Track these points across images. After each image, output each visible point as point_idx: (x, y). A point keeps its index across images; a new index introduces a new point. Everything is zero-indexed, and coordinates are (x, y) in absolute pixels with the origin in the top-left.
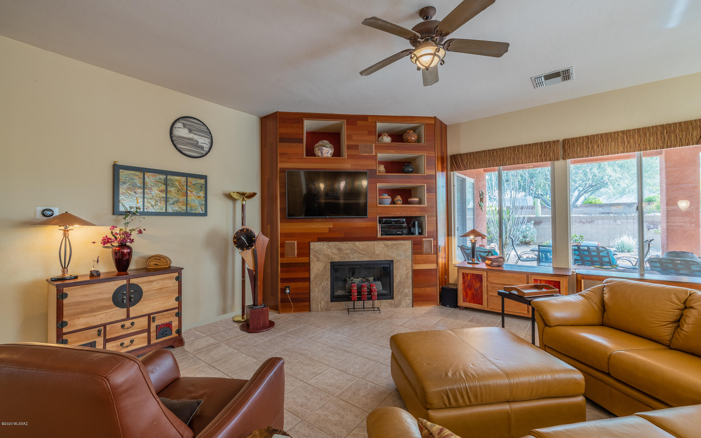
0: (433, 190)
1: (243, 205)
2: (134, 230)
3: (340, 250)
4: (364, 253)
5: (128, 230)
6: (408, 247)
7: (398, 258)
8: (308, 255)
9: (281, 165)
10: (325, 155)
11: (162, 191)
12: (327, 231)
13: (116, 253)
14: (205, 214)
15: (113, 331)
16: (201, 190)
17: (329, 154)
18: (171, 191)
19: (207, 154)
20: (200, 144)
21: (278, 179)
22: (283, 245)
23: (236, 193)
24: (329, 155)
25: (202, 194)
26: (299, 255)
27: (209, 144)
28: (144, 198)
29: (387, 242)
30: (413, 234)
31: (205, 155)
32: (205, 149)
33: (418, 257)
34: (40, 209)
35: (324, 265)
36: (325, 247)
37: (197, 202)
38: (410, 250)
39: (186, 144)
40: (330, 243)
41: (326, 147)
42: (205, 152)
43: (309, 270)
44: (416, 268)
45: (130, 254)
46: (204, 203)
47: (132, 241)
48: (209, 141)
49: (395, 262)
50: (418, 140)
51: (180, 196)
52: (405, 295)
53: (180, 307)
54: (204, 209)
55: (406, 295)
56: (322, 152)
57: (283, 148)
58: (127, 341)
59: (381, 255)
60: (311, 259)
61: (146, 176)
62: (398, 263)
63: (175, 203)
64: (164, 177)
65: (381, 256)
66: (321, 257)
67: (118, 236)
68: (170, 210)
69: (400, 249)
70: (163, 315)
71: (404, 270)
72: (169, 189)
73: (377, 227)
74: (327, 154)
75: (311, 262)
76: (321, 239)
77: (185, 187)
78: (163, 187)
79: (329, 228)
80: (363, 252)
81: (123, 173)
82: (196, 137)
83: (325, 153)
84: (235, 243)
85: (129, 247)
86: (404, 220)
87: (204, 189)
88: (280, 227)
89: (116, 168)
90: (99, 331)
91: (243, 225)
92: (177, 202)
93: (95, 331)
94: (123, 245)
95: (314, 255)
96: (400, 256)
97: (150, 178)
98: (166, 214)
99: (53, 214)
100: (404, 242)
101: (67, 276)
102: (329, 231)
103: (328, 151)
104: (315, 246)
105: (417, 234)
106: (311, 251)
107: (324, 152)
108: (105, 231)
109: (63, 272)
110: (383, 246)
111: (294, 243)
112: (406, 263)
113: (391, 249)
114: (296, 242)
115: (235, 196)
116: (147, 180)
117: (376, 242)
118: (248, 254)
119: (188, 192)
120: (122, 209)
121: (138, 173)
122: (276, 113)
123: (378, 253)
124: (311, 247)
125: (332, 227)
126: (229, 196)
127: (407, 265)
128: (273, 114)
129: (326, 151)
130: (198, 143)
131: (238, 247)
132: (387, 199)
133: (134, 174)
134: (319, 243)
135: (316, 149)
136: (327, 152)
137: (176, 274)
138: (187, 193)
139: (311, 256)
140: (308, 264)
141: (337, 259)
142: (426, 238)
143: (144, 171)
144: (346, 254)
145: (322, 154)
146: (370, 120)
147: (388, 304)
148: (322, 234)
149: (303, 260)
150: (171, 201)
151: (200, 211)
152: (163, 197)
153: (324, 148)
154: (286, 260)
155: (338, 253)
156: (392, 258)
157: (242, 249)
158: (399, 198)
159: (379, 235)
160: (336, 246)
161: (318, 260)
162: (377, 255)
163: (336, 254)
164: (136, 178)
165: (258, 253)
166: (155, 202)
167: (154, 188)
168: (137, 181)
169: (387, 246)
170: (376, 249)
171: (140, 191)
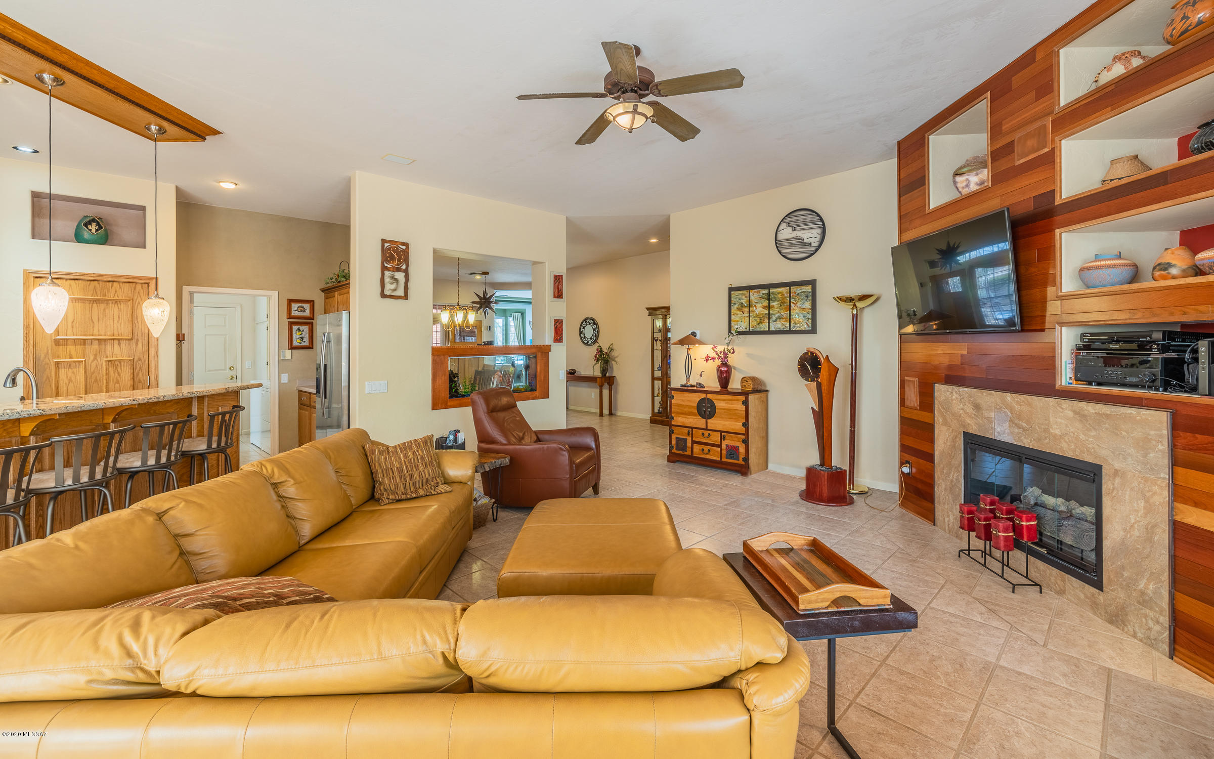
1: (853, 315)
3: (977, 407)
4: (1025, 425)
6: (1152, 432)
7: (1117, 465)
8: (932, 409)
9: (902, 238)
11: (764, 307)
12: (959, 360)
13: (718, 370)
14: (813, 331)
15: (698, 434)
16: (806, 300)
18: (773, 306)
19: (817, 250)
20: (805, 240)
22: (903, 384)
25: (810, 305)
26: (921, 405)
27: (819, 237)
28: (749, 316)
29: (1082, 405)
31: (815, 253)
32: (813, 245)
33: (1193, 482)
35: (952, 436)
36: (954, 397)
37: (802, 316)
38: (1163, 446)
39: (791, 246)
40: (962, 389)
42: (813, 249)
43: (932, 442)
44: (1188, 521)
45: (730, 372)
46: (810, 316)
47: (731, 361)
48: (821, 231)
49: (1106, 474)
51: (782, 311)
52: (1141, 600)
53: (747, 434)
54: (810, 325)
55: (1144, 601)
57: (904, 205)
58: (706, 448)
59: (1066, 442)
60: (936, 419)
61: (751, 294)
62: (1118, 480)
63: (778, 320)
64: (767, 291)
65: (1067, 445)
66: (949, 418)
67: (721, 354)
68: (772, 329)
69: (1124, 433)
70: (731, 437)
71: (1137, 511)
72: (771, 304)
73: (1054, 358)
74: (967, 189)
75: (935, 425)
76: (949, 380)
77: (788, 299)
78: (766, 303)
79: (962, 356)
80: (1022, 422)
81: (735, 296)
82: (799, 234)
83: (963, 188)
85: (729, 366)
87: (810, 298)
89: (731, 291)
90: (689, 432)
92: (779, 318)
93: (686, 430)
94: (724, 364)
95: (941, 413)
96: (1125, 458)
97: (754, 295)
98: (769, 332)
100: (1138, 413)
101: (689, 384)
102: (963, 362)
103: (967, 180)
104: (942, 392)
106: (936, 403)
110: (1071, 414)
111: (915, 383)
112: (1147, 489)
113: (1094, 429)
114: (918, 381)
115: (841, 303)
116: (752, 298)
117: (1052, 401)
119: (792, 304)
120: (734, 329)
121: (745, 292)
122: (898, 144)
123: (1058, 432)
124: (936, 394)
125: (965, 352)
127: (1148, 494)
129: (962, 182)
130: (802, 239)
133: (742, 294)
134: (946, 388)
136: (964, 184)
137: (743, 398)
138: (790, 306)
139: (935, 412)
140: (932, 428)
141: (974, 429)
143: (749, 288)
144: (988, 419)
146: (1040, 56)
147: (1086, 597)
148: (952, 367)
149: (924, 417)
150: (774, 318)
151: (805, 327)
152: (766, 314)
154: (906, 413)
155: (975, 414)
156: (1096, 457)
157: (807, 380)
160: (971, 397)
161: (946, 422)
162: (1055, 436)
163: (972, 417)
164: (744, 297)
166: (758, 321)
167: (758, 306)
168: (744, 301)
169: (1082, 416)
170: (1051, 419)
171: (747, 309)
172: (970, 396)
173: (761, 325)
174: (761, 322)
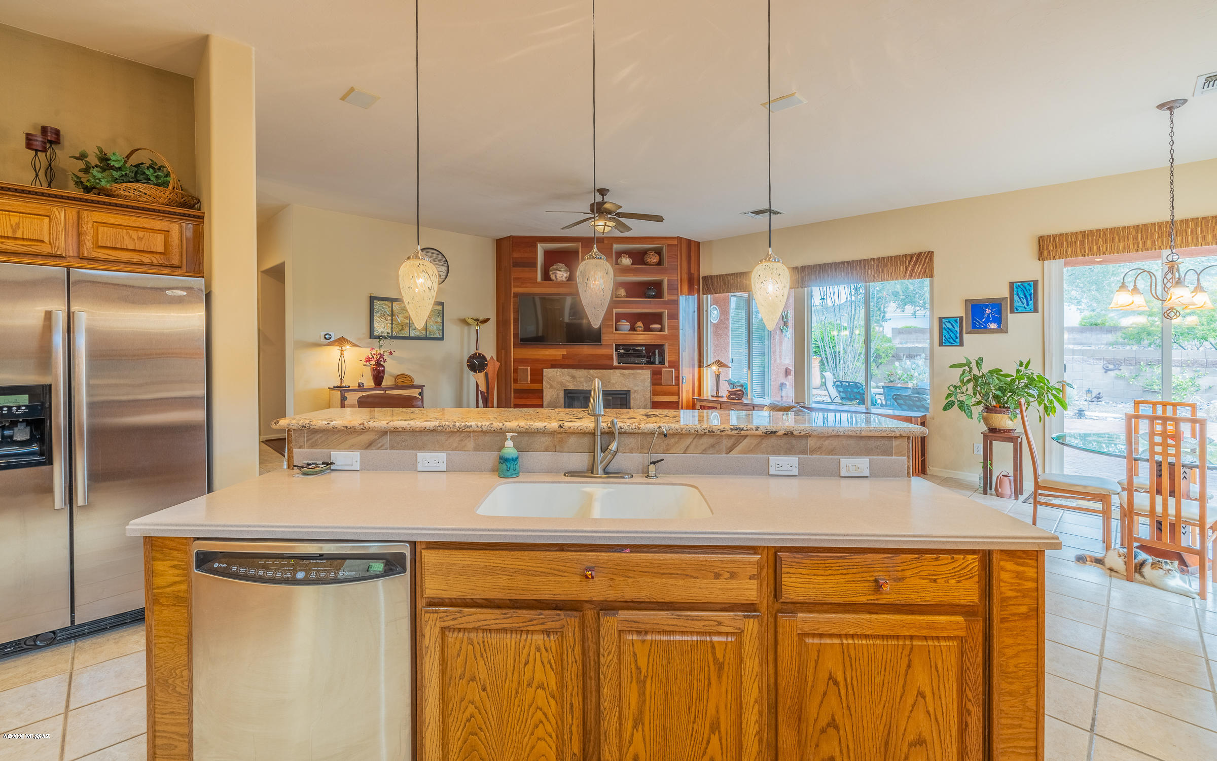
0: (674, 316)
1: (477, 330)
2: (386, 351)
3: (573, 377)
5: (382, 352)
6: (647, 377)
7: (636, 389)
8: (541, 381)
9: (515, 290)
10: (559, 279)
11: (405, 318)
12: (560, 357)
13: (374, 370)
14: (442, 339)
16: (438, 316)
17: (564, 277)
19: (444, 281)
21: (512, 304)
22: (516, 370)
23: (470, 319)
24: (564, 279)
25: (439, 320)
26: (532, 381)
27: (445, 272)
28: (392, 323)
29: (624, 371)
30: (653, 363)
31: (442, 283)
32: (442, 277)
33: (658, 388)
34: (323, 334)
35: (556, 392)
36: (557, 374)
37: (435, 327)
38: (649, 380)
40: (563, 370)
41: (561, 271)
42: (442, 280)
43: (542, 398)
44: (656, 400)
45: (383, 371)
46: (441, 328)
47: (385, 361)
48: (446, 268)
49: (632, 393)
50: (660, 263)
54: (441, 334)
56: (556, 276)
57: (516, 273)
60: (544, 386)
61: (394, 305)
62: (636, 393)
65: (617, 386)
66: (554, 384)
67: (375, 356)
68: (412, 335)
69: (638, 378)
71: (642, 402)
73: (612, 355)
75: (544, 389)
76: (553, 366)
78: (407, 314)
79: (563, 355)
81: (377, 304)
83: (560, 277)
84: (468, 366)
85: (383, 366)
86: (644, 348)
87: (441, 315)
88: (513, 353)
89: (372, 299)
91: (477, 350)
94: (378, 364)
95: (548, 383)
96: (638, 386)
97: (397, 306)
98: (410, 338)
99: (331, 338)
100: (643, 371)
101: (343, 385)
102: (563, 358)
104: (548, 373)
105: (657, 362)
106: (544, 378)
107: (558, 276)
108: (366, 352)
109: (341, 382)
110: (619, 375)
111: (527, 369)
112: (645, 394)
113: (628, 379)
114: (529, 368)
115: (470, 321)
116: (394, 308)
117: (612, 371)
118: (481, 377)
120: (376, 334)
121: (387, 303)
122: (510, 237)
124: (544, 374)
125: (565, 353)
126: (464, 322)
127: (645, 396)
128: (507, 237)
129: (561, 274)
131: (471, 370)
132: (625, 325)
133: (385, 305)
134: (552, 370)
135: (551, 273)
137: (420, 390)
139: (544, 383)
140: (541, 391)
141: (571, 387)
142: (666, 368)
143: (392, 300)
144: (581, 382)
145: (557, 279)
146: (606, 242)
148: (556, 360)
149: (536, 386)
150: (414, 327)
151: (437, 336)
152: (406, 323)
153: (558, 272)
154: (519, 386)
155: (572, 381)
156: (628, 388)
157: (475, 371)
158: (640, 324)
159: (615, 363)
161: (551, 387)
162: (613, 384)
163: (569, 382)
164: (387, 307)
165: (490, 376)
166: (400, 328)
167: (400, 316)
168: (388, 310)
169: (623, 375)
170: (612, 377)
171: (389, 318)
172: (569, 373)
173: (402, 332)
174: (402, 329)
